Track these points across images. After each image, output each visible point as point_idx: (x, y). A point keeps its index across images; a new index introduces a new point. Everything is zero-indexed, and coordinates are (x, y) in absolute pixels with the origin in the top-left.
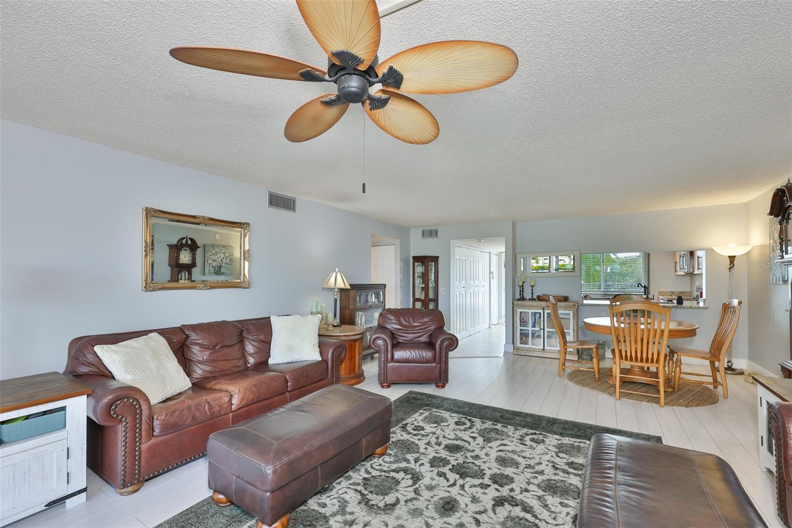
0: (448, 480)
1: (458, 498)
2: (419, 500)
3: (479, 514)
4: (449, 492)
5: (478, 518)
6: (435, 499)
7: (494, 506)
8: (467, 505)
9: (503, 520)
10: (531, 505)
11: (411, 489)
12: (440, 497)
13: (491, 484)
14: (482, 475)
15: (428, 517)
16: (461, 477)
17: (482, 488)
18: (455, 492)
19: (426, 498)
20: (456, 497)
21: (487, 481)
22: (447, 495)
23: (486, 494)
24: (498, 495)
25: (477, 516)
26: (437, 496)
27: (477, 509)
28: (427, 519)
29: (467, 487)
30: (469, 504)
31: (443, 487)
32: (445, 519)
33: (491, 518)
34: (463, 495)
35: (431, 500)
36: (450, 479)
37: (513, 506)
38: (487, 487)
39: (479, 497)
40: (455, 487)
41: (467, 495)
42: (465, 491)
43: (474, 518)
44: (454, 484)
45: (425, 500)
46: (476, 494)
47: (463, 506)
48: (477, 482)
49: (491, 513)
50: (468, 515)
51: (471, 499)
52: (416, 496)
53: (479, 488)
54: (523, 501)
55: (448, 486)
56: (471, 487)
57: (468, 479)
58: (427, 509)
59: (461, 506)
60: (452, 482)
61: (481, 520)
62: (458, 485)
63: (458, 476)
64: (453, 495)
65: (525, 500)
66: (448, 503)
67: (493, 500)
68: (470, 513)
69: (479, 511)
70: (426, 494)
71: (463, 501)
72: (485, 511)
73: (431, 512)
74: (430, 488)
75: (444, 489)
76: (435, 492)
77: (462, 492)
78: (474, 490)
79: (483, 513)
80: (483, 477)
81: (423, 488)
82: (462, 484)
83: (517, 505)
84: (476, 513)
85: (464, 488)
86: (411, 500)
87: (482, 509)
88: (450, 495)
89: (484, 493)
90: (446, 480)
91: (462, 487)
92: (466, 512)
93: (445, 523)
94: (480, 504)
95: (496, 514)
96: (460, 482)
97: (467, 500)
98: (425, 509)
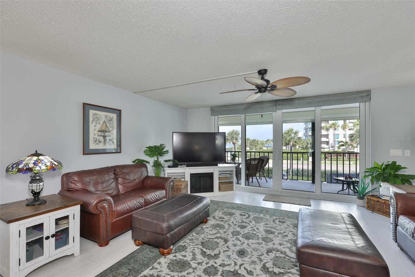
0: (245, 268)
1: (237, 257)
2: (257, 255)
3: (227, 250)
4: (243, 261)
5: (227, 248)
6: (249, 257)
7: (219, 254)
8: (233, 254)
9: (217, 249)
10: (201, 256)
11: (264, 261)
12: (247, 257)
13: (218, 267)
14: (223, 273)
15: (250, 248)
16: (237, 271)
17: (224, 264)
18: (239, 261)
19: (253, 257)
20: (239, 258)
21: (220, 269)
22: (244, 259)
23: (222, 260)
24: (216, 260)
25: (228, 249)
26: (248, 258)
27: (228, 252)
28: (250, 247)
29: (233, 264)
30: (232, 255)
31: (247, 264)
32: (242, 248)
33: (222, 249)
34: (235, 259)
35: (251, 256)
36: (244, 269)
37: (210, 255)
38: (221, 265)
39: (226, 258)
40: (240, 264)
41: (232, 259)
42: (234, 261)
43: (229, 249)
44: (241, 265)
45: (254, 256)
46: (228, 260)
47: (234, 253)
48: (226, 268)
49: (222, 251)
50: (232, 250)
51: (231, 257)
52: (260, 257)
53: (226, 264)
54: (204, 257)
55: (244, 264)
56: (231, 264)
57: (232, 270)
58: (251, 252)
59: (235, 253)
60: (242, 267)
61: (226, 248)
62: (238, 265)
63: (239, 272)
64: (240, 259)
65: (203, 258)
66: (242, 254)
67: (219, 257)
68: (231, 250)
69: (227, 251)
70: (255, 259)
71: (235, 256)
72: (224, 251)
73: (249, 250)
74: (254, 262)
75: (246, 262)
76: (250, 260)
77: (236, 261)
78: (229, 263)
79: (225, 251)
80: (223, 272)
81: (258, 262)
82: (236, 266)
83: (208, 255)
84: (228, 251)
85: (235, 263)
86: (262, 255)
87: (225, 253)
88: (242, 259)
89: (223, 261)
90: (246, 268)
91: (236, 264)
92: (233, 251)
93: (242, 246)
94: (226, 255)
95: (219, 251)
96: (237, 268)
97: (232, 256)
98: (252, 251)
